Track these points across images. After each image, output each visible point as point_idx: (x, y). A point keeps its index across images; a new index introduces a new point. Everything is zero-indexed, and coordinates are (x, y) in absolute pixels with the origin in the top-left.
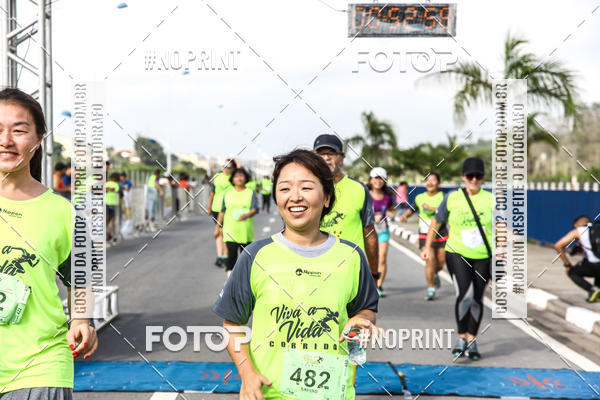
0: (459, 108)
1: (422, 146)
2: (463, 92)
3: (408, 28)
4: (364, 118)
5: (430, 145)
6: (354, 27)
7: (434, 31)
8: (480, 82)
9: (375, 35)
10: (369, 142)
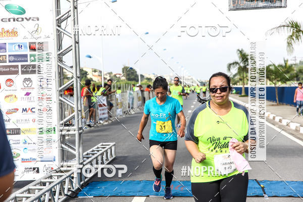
0: (289, 44)
1: (270, 65)
2: (292, 36)
3: (261, 4)
4: (239, 52)
5: (274, 65)
6: (232, 5)
7: (275, 5)
8: (300, 31)
9: (243, 9)
10: (242, 65)
